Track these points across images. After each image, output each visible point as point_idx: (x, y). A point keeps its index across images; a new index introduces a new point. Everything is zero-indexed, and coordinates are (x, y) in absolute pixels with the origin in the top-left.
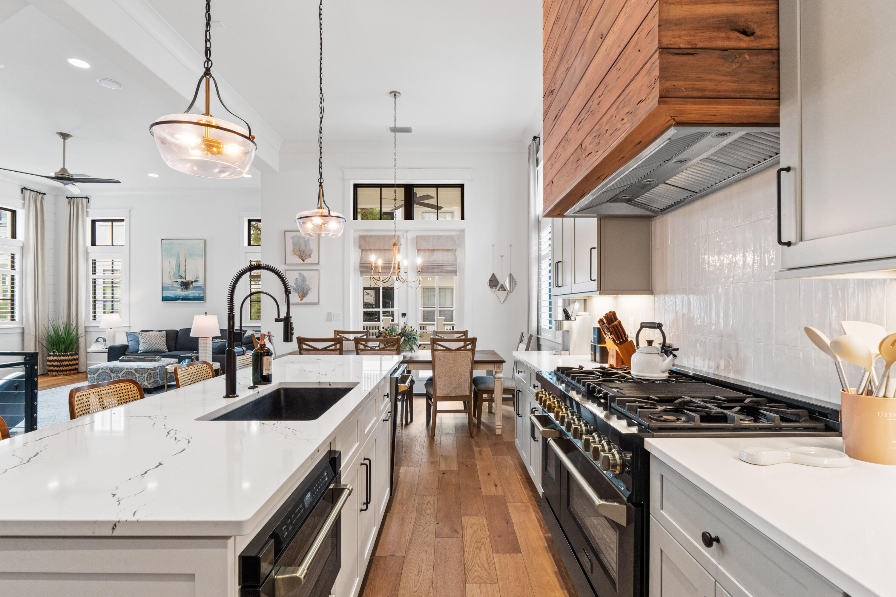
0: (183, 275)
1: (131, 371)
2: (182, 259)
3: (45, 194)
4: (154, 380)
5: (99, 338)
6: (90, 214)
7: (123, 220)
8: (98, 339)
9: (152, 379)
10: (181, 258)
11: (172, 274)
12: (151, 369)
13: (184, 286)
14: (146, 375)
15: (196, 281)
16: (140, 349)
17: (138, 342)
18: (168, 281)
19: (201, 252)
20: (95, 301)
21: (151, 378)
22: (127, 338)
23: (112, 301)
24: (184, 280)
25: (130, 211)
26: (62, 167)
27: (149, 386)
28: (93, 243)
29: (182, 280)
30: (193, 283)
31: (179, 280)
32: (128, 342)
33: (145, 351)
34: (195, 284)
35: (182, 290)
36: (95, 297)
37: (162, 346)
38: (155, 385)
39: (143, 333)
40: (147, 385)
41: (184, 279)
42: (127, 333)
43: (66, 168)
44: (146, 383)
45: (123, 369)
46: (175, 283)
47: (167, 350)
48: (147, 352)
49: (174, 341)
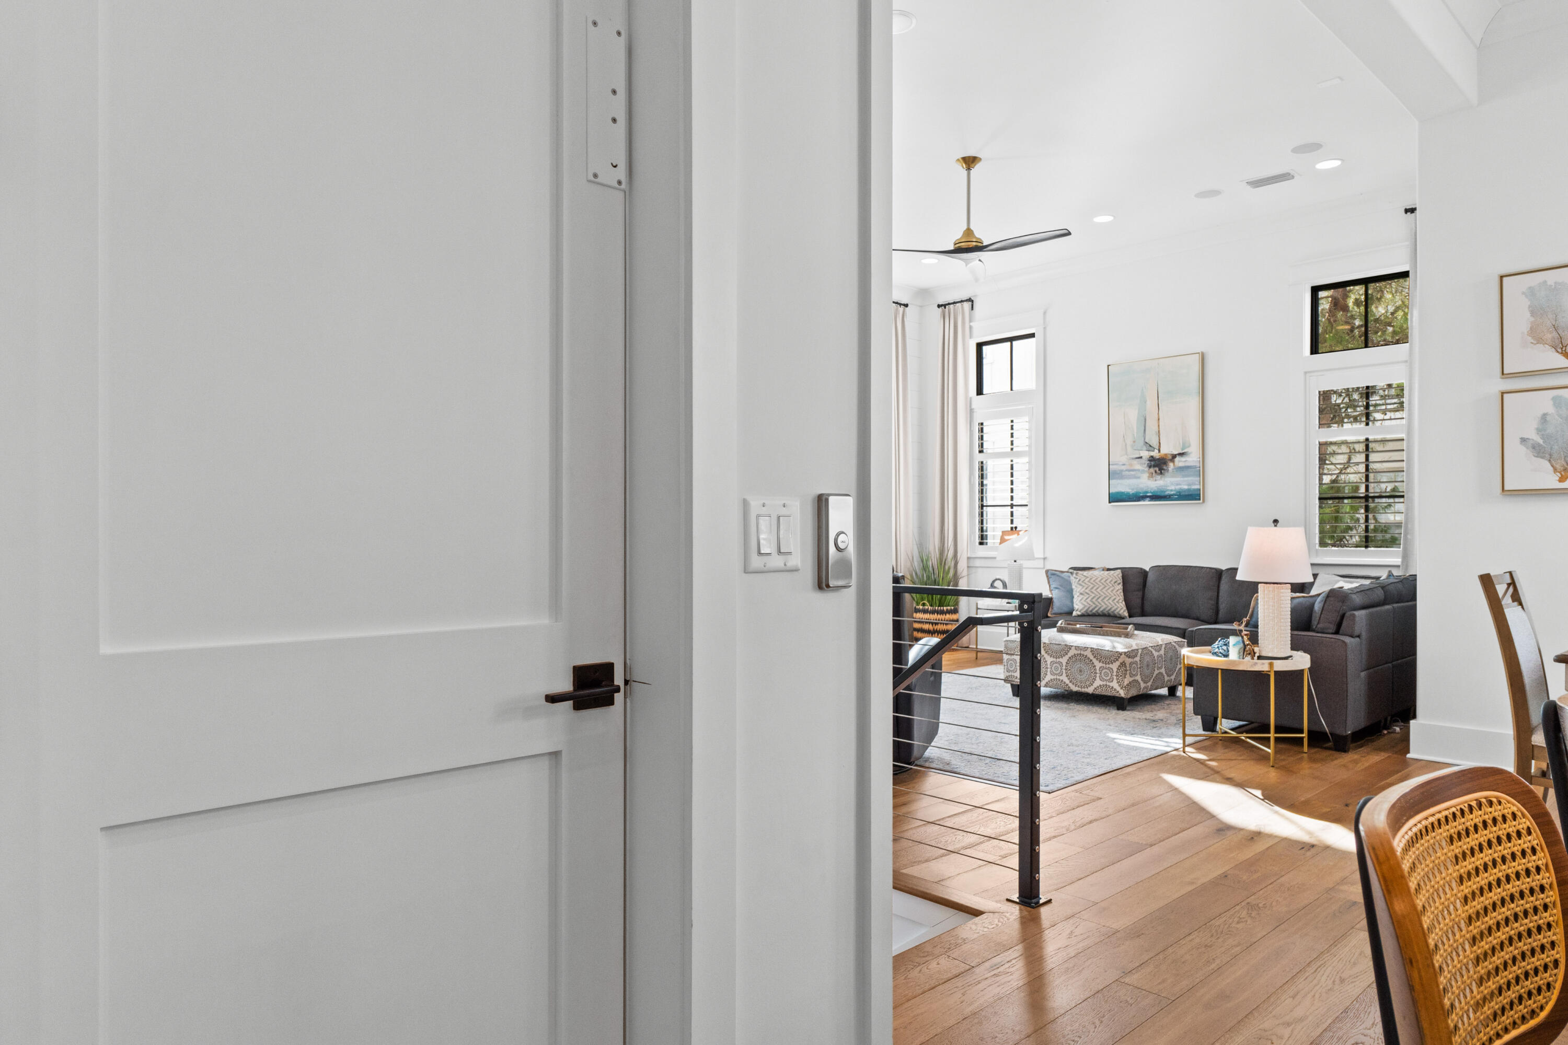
0: (1154, 443)
1: (1085, 653)
2: (1151, 404)
3: (906, 305)
4: (1131, 679)
5: (996, 580)
6: (975, 331)
7: (1032, 335)
8: (994, 581)
9: (1128, 676)
10: (1148, 403)
11: (1129, 442)
12: (1125, 653)
13: (1154, 466)
14: (1115, 666)
15: (1181, 454)
16: (1076, 607)
17: (1070, 592)
18: (1121, 459)
19: (1194, 384)
20: (982, 506)
21: (1125, 674)
22: (1049, 582)
23: (1012, 506)
24: (1155, 454)
25: (1045, 313)
26: (965, 227)
27: (1122, 693)
28: (980, 392)
29: (1152, 454)
30: (1177, 459)
31: (1146, 454)
32: (1051, 591)
33: (1086, 611)
34: (1179, 462)
35: (1151, 475)
36: (982, 499)
37: (1118, 602)
38: (1133, 692)
39: (1080, 572)
40: (1118, 688)
41: (1156, 451)
42: (1047, 572)
43: (972, 227)
44: (1115, 684)
45: (1070, 647)
46: (1136, 462)
47: (1126, 614)
48: (1089, 615)
49: (1140, 594)
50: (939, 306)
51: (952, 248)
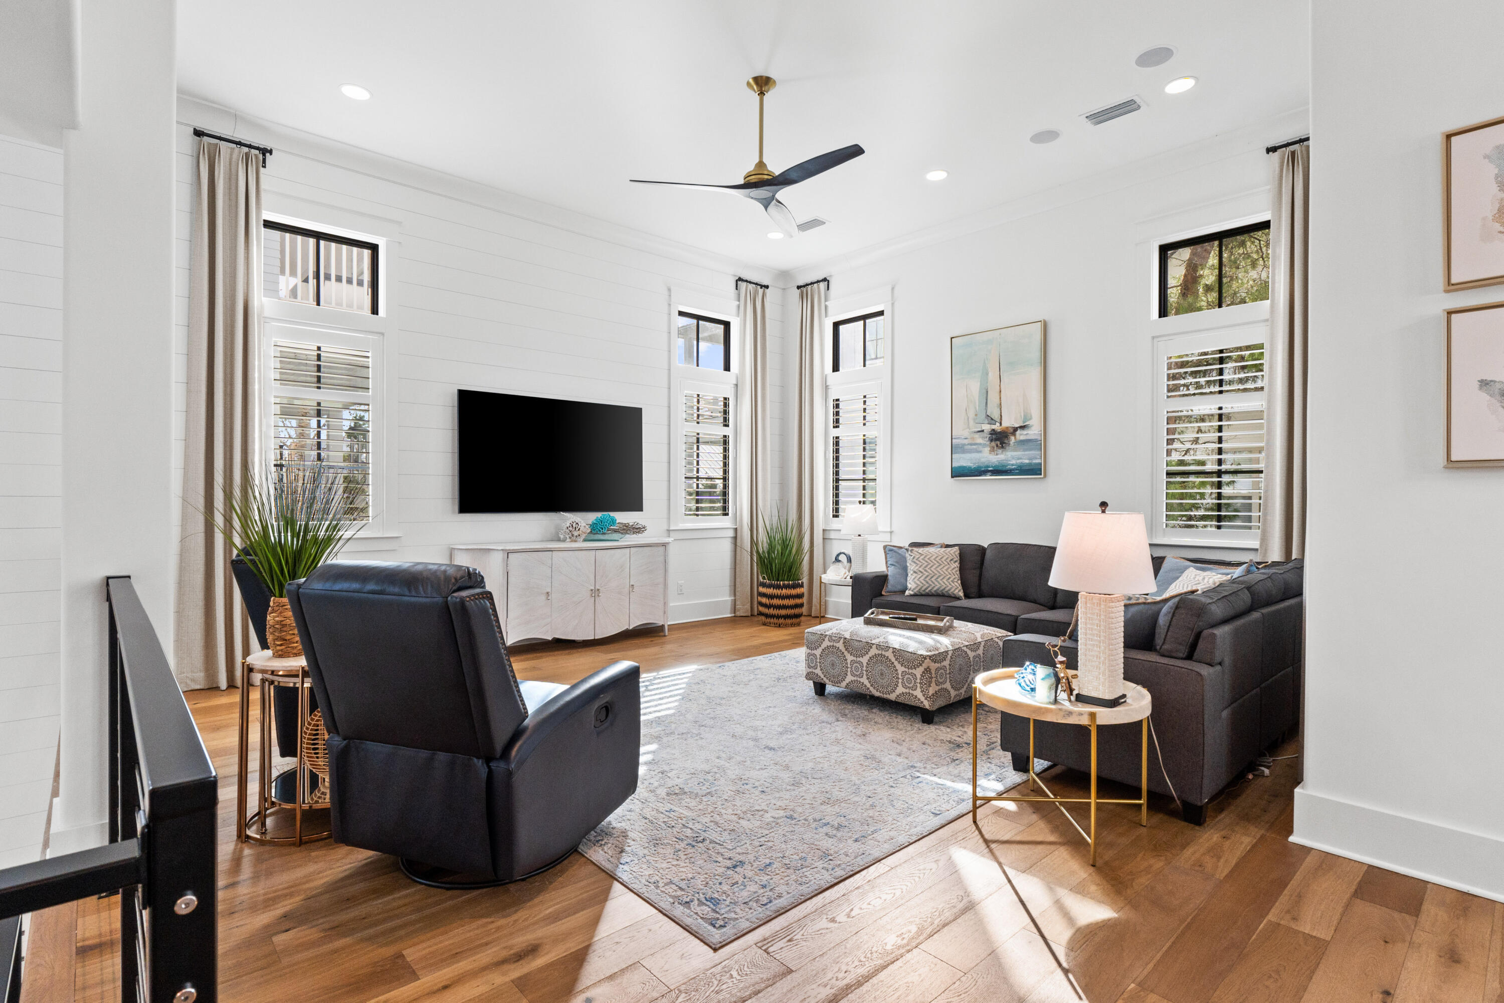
0: (996, 416)
1: (887, 654)
2: (993, 376)
3: (767, 287)
4: (937, 688)
5: (840, 553)
6: (830, 310)
7: (881, 313)
8: (838, 555)
9: (933, 684)
10: (990, 374)
11: (971, 414)
12: (930, 657)
13: (996, 440)
14: (918, 672)
15: (1023, 427)
16: (909, 586)
17: (905, 569)
18: (963, 432)
19: (1035, 353)
20: (837, 480)
21: (930, 682)
22: (886, 558)
23: (864, 480)
24: (997, 427)
25: (893, 289)
26: (757, 160)
27: (927, 704)
28: (836, 368)
29: (994, 427)
30: (1018, 432)
31: (987, 427)
32: (887, 567)
33: (919, 591)
34: (1021, 435)
35: (992, 450)
36: (837, 473)
37: (953, 581)
38: (941, 703)
39: (915, 549)
40: (922, 699)
41: (998, 424)
42: (885, 547)
43: (765, 160)
44: (918, 693)
45: (869, 645)
46: (977, 435)
47: (961, 594)
48: (922, 595)
49: (977, 572)
50: (799, 287)
51: (742, 182)
